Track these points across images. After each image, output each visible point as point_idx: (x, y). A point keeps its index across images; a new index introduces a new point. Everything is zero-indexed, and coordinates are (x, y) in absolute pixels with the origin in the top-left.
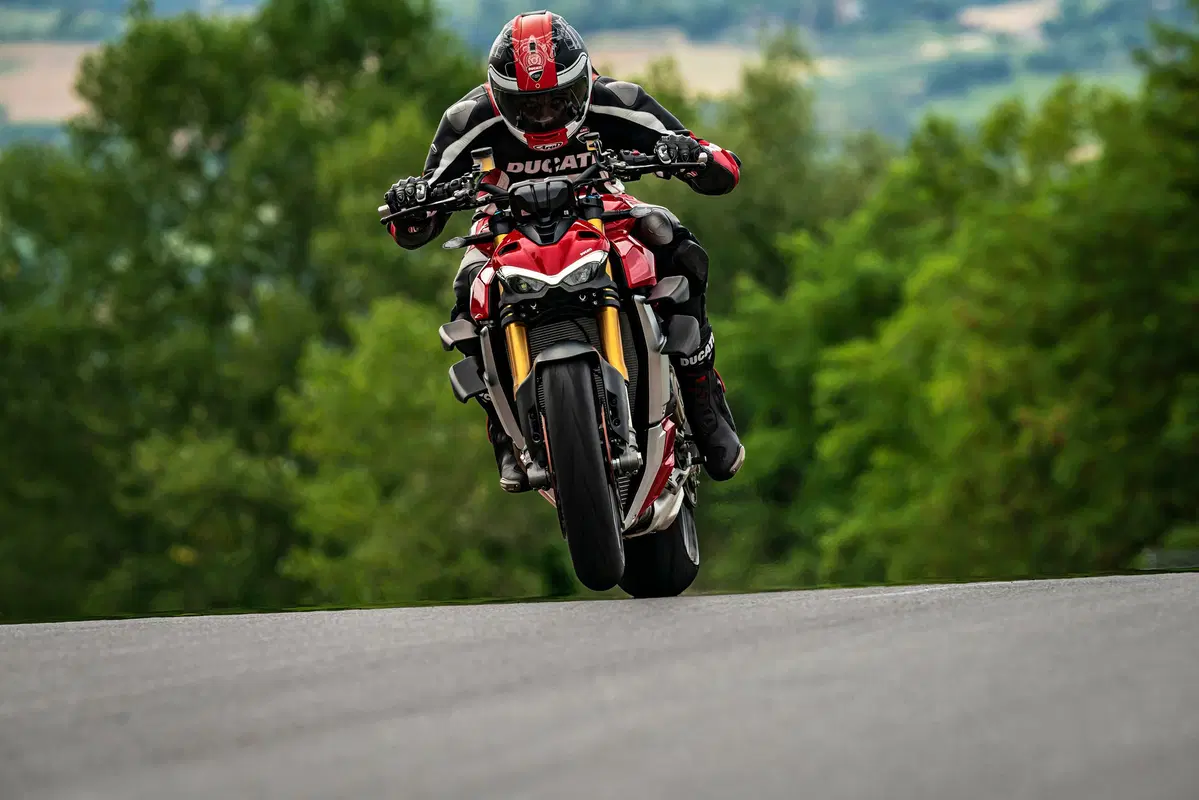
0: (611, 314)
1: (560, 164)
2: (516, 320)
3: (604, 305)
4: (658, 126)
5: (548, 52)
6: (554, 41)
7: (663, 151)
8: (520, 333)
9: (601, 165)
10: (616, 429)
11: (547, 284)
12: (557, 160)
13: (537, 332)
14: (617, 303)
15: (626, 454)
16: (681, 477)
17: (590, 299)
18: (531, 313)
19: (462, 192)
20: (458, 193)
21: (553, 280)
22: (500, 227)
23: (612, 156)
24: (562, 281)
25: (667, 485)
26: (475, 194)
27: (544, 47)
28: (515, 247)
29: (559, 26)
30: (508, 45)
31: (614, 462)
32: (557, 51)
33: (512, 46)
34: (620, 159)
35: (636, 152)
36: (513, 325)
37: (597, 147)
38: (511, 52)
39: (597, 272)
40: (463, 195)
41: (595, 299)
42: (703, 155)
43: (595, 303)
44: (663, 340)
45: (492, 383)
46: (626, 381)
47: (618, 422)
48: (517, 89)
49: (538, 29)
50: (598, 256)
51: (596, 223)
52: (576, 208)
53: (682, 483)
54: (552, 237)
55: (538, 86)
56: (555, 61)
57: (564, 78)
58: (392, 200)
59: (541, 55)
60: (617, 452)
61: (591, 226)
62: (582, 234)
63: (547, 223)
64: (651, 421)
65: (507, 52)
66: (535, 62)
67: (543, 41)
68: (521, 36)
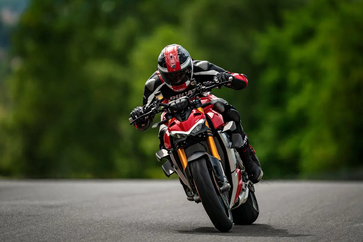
0: (211, 139)
1: (187, 93)
2: (180, 147)
3: (207, 136)
5: (177, 58)
6: (178, 54)
7: (216, 79)
8: (182, 152)
9: (198, 89)
10: (219, 178)
11: (186, 135)
12: (186, 93)
13: (188, 149)
14: (212, 135)
15: (224, 185)
16: (246, 185)
17: (203, 135)
18: (184, 144)
19: (154, 108)
20: (153, 109)
21: (188, 133)
22: (169, 117)
23: (200, 85)
24: (191, 132)
25: (242, 189)
26: (159, 108)
27: (175, 57)
28: (174, 123)
29: (180, 49)
30: (163, 57)
31: (221, 188)
32: (180, 57)
33: (164, 57)
34: (203, 85)
35: (208, 82)
36: (179, 150)
37: (195, 83)
38: (164, 59)
39: (203, 125)
40: (154, 109)
41: (204, 135)
42: (230, 78)
43: (205, 136)
44: (231, 144)
45: (176, 169)
46: (220, 161)
47: (219, 175)
48: (168, 72)
49: (173, 52)
50: (201, 121)
51: (200, 109)
52: (192, 105)
53: (247, 187)
54: (185, 118)
55: (174, 70)
56: (180, 61)
57: (183, 66)
58: (133, 116)
60: (221, 185)
61: (198, 110)
62: (195, 115)
63: (183, 114)
64: (232, 171)
65: (163, 60)
66: (173, 62)
67: (175, 55)
68: (167, 54)
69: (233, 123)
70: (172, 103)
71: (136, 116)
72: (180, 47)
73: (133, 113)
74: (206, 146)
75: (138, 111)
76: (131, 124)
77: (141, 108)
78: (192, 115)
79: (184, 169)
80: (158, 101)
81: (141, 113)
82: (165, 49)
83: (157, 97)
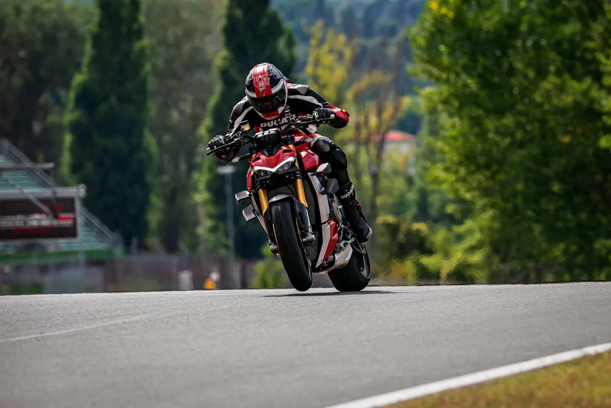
0: (299, 181)
1: (281, 121)
2: (262, 187)
3: (296, 178)
4: (315, 101)
5: (267, 81)
6: (269, 76)
7: (317, 114)
8: (264, 192)
9: (292, 123)
10: (303, 226)
11: (271, 172)
12: (279, 120)
14: (301, 177)
15: (308, 237)
17: (290, 176)
18: (267, 184)
19: (237, 139)
20: (235, 140)
21: (274, 170)
22: (254, 151)
23: (296, 119)
24: (277, 170)
25: (338, 247)
26: (243, 139)
27: (265, 79)
28: (259, 158)
29: (271, 70)
30: (251, 80)
31: (304, 240)
32: (270, 80)
33: (253, 80)
36: (260, 190)
37: (289, 116)
39: (293, 163)
40: (237, 141)
41: (292, 176)
42: (332, 115)
43: (292, 178)
44: (324, 189)
46: (306, 207)
47: (304, 224)
48: (257, 97)
49: (263, 73)
50: (291, 159)
51: (291, 146)
52: (283, 141)
54: (272, 153)
55: (264, 95)
56: (270, 84)
57: (274, 90)
58: (211, 146)
59: (264, 83)
60: (304, 236)
61: (289, 147)
62: (285, 151)
63: (270, 148)
64: (322, 222)
65: (251, 82)
66: (262, 86)
67: (265, 77)
68: (256, 75)
69: (328, 165)
70: (260, 134)
71: (215, 147)
72: (271, 66)
73: (211, 143)
74: (293, 190)
75: (218, 141)
76: (208, 154)
77: (221, 137)
78: (280, 151)
79: (264, 212)
80: (243, 132)
81: (221, 144)
82: (253, 69)
83: (242, 127)
